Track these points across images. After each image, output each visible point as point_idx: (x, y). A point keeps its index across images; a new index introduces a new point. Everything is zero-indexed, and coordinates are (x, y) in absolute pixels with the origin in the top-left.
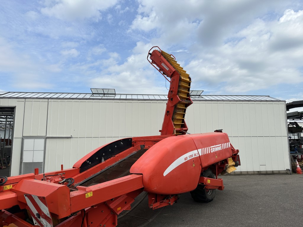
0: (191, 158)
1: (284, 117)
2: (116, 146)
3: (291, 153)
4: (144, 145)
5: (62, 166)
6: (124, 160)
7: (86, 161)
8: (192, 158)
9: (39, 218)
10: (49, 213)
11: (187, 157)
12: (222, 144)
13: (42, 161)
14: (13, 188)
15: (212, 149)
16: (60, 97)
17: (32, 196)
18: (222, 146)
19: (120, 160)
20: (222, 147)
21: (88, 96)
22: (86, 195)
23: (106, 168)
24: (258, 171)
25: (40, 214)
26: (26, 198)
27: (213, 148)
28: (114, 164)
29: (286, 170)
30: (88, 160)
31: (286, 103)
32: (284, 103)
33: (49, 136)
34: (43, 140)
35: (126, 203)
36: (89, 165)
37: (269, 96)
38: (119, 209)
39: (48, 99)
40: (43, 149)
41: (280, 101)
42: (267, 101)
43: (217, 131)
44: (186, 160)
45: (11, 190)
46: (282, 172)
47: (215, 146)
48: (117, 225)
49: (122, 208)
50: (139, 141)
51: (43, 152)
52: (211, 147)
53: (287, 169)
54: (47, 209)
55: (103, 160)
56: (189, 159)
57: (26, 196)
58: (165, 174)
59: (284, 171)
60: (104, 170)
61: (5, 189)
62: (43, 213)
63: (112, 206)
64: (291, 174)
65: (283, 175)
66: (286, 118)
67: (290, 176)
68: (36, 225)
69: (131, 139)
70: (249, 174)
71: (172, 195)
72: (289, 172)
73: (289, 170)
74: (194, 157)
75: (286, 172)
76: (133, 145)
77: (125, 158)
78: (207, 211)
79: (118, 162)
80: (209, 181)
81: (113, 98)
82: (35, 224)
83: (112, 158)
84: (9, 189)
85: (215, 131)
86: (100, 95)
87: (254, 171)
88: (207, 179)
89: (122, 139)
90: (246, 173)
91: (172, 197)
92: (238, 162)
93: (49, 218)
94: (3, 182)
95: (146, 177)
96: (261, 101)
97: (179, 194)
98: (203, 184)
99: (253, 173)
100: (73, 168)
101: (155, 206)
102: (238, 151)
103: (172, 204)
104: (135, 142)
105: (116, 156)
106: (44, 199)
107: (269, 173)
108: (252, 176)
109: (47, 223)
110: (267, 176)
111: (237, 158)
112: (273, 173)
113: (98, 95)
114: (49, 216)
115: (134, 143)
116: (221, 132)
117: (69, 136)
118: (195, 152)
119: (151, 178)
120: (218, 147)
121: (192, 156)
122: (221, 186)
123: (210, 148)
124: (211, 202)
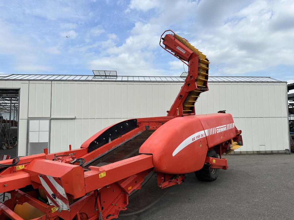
0: (198, 139)
1: (284, 98)
2: (122, 127)
3: (290, 134)
4: (149, 126)
5: (70, 146)
6: (130, 140)
7: (93, 141)
8: (199, 138)
9: (55, 198)
10: (65, 194)
11: (194, 138)
12: (227, 125)
13: (47, 141)
14: (26, 168)
15: (217, 130)
16: (63, 79)
17: (47, 176)
18: (226, 126)
19: (126, 140)
20: (227, 128)
21: (90, 78)
22: (100, 175)
23: (113, 148)
24: (258, 151)
25: (56, 194)
26: (41, 178)
27: (218, 128)
28: (120, 144)
29: (285, 150)
30: (95, 140)
31: (288, 84)
32: (285, 84)
33: (54, 117)
34: (47, 122)
35: (136, 182)
36: (97, 146)
37: (270, 77)
38: (130, 188)
39: (51, 80)
41: (281, 82)
42: (268, 82)
43: (220, 112)
44: (194, 141)
45: (23, 170)
46: (281, 152)
47: (220, 127)
48: (128, 204)
49: (132, 188)
50: (144, 122)
51: (48, 133)
52: (217, 128)
53: (286, 149)
54: (63, 189)
55: (110, 140)
56: (196, 139)
57: (40, 177)
58: (174, 154)
59: (283, 151)
60: (111, 150)
61: (17, 169)
62: (59, 193)
63: (123, 185)
64: (290, 154)
65: (282, 155)
66: (287, 99)
67: (289, 155)
68: (52, 205)
69: (136, 120)
70: (249, 154)
71: (180, 175)
72: (288, 152)
73: (288, 150)
74: (201, 137)
75: (285, 151)
76: (138, 126)
77: (131, 138)
78: (212, 190)
79: (124, 142)
80: (214, 161)
81: (115, 80)
82: (50, 204)
83: (119, 138)
84: (21, 169)
85: (218, 112)
86: (102, 77)
87: (253, 151)
88: (213, 159)
89: (128, 120)
90: (246, 153)
91: (180, 177)
92: (240, 142)
93: (65, 198)
94: (16, 163)
95: (156, 157)
96: (262, 82)
97: (186, 174)
98: (209, 163)
99: (252, 153)
100: (81, 148)
101: (165, 185)
102: (241, 131)
103: (179, 183)
104: (140, 123)
105: (123, 136)
106: (60, 180)
107: (268, 152)
108: (252, 156)
109: (63, 203)
110: (267, 156)
111: (239, 139)
112: (272, 153)
113: (100, 77)
114: (65, 196)
115: (139, 124)
116: (224, 112)
117: (73, 117)
118: (202, 132)
119: (160, 159)
120: (223, 127)
121: (199, 136)
122: (225, 165)
123: (216, 129)
124: (215, 181)
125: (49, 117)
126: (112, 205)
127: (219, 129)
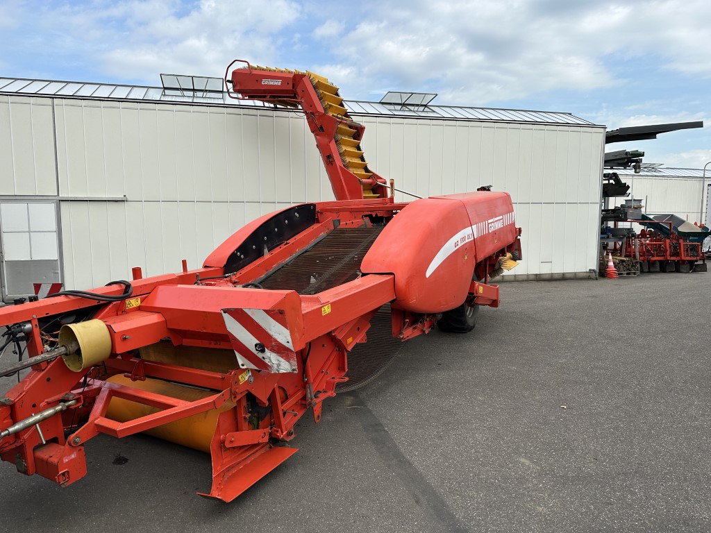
0: (463, 243)
1: (599, 162)
2: (286, 221)
3: (601, 238)
4: (339, 220)
5: (184, 262)
6: (306, 252)
7: (234, 252)
8: (465, 242)
9: (263, 351)
10: (290, 341)
11: (458, 241)
12: (504, 216)
13: (55, 256)
14: (143, 304)
15: (490, 225)
16: (79, 94)
17: (246, 311)
19: (298, 251)
22: (323, 309)
23: (275, 267)
24: (536, 275)
25: (266, 340)
27: (491, 223)
28: (288, 259)
29: (588, 271)
30: (238, 250)
31: (607, 130)
32: (602, 130)
34: (51, 207)
35: (358, 329)
36: (241, 262)
37: (570, 114)
38: (350, 340)
39: (53, 97)
40: (54, 227)
41: (594, 126)
42: (567, 124)
43: (483, 189)
44: (457, 247)
45: (139, 309)
46: (581, 275)
48: (347, 370)
49: (353, 339)
50: (331, 211)
51: (55, 236)
52: (490, 221)
53: (590, 270)
54: (286, 332)
55: (266, 250)
56: (460, 245)
57: (225, 312)
58: (428, 274)
59: (585, 274)
60: (271, 271)
61: (129, 307)
62: (276, 341)
63: (340, 337)
64: (596, 279)
65: (583, 281)
66: (602, 163)
67: (595, 282)
68: (245, 367)
69: (314, 205)
70: (518, 281)
71: (429, 315)
72: (593, 275)
73: (593, 270)
74: (467, 241)
75: (589, 274)
76: (318, 219)
77: (307, 247)
78: (470, 345)
79: (294, 255)
80: (481, 290)
81: (221, 102)
82: (241, 367)
83: (283, 247)
84: (135, 306)
85: (478, 190)
86: (186, 93)
87: (528, 275)
88: (479, 285)
89: (298, 206)
90: (513, 279)
91: (428, 319)
92: (517, 253)
93: (288, 349)
95: (401, 279)
96: (557, 124)
97: (439, 313)
98: (473, 294)
99: (525, 278)
100: (206, 267)
102: (520, 232)
103: (427, 332)
104: (321, 213)
105: (291, 241)
106: (281, 313)
107: (556, 277)
108: (525, 285)
109: (281, 359)
110: (555, 284)
111: (516, 247)
112: (563, 278)
113: (179, 93)
114: (289, 345)
115: (319, 214)
116: (489, 190)
117: (120, 196)
118: (468, 231)
121: (463, 239)
122: (495, 298)
123: (488, 224)
124: (473, 331)
125: (55, 196)
126: (322, 372)
127: (493, 224)
